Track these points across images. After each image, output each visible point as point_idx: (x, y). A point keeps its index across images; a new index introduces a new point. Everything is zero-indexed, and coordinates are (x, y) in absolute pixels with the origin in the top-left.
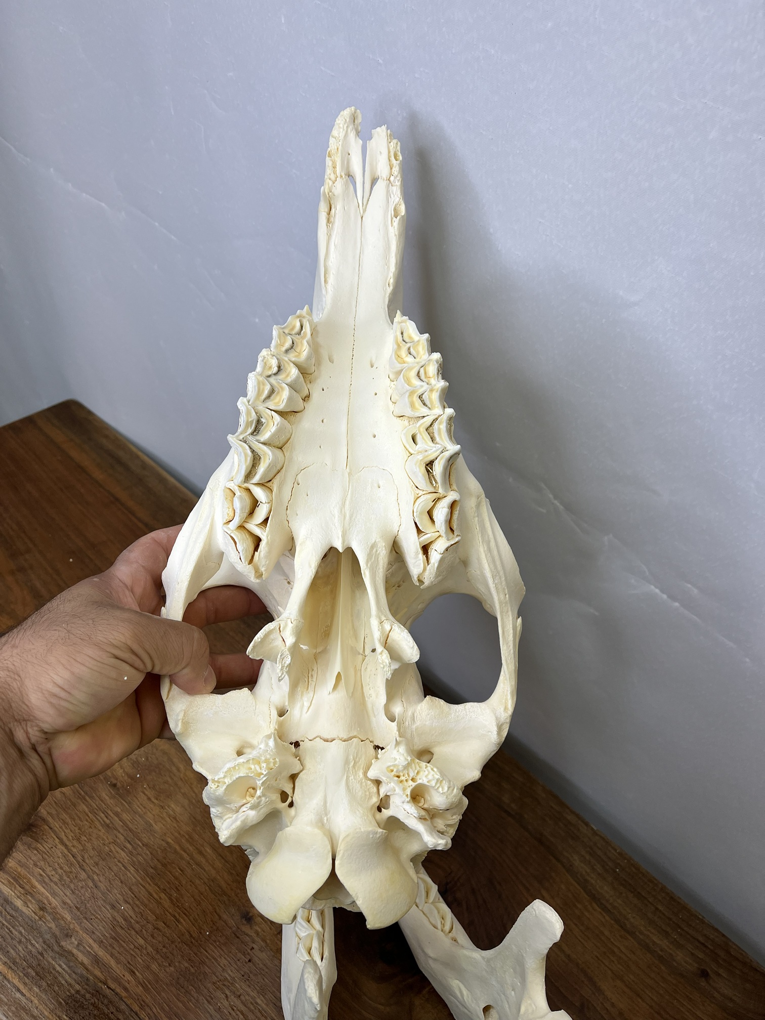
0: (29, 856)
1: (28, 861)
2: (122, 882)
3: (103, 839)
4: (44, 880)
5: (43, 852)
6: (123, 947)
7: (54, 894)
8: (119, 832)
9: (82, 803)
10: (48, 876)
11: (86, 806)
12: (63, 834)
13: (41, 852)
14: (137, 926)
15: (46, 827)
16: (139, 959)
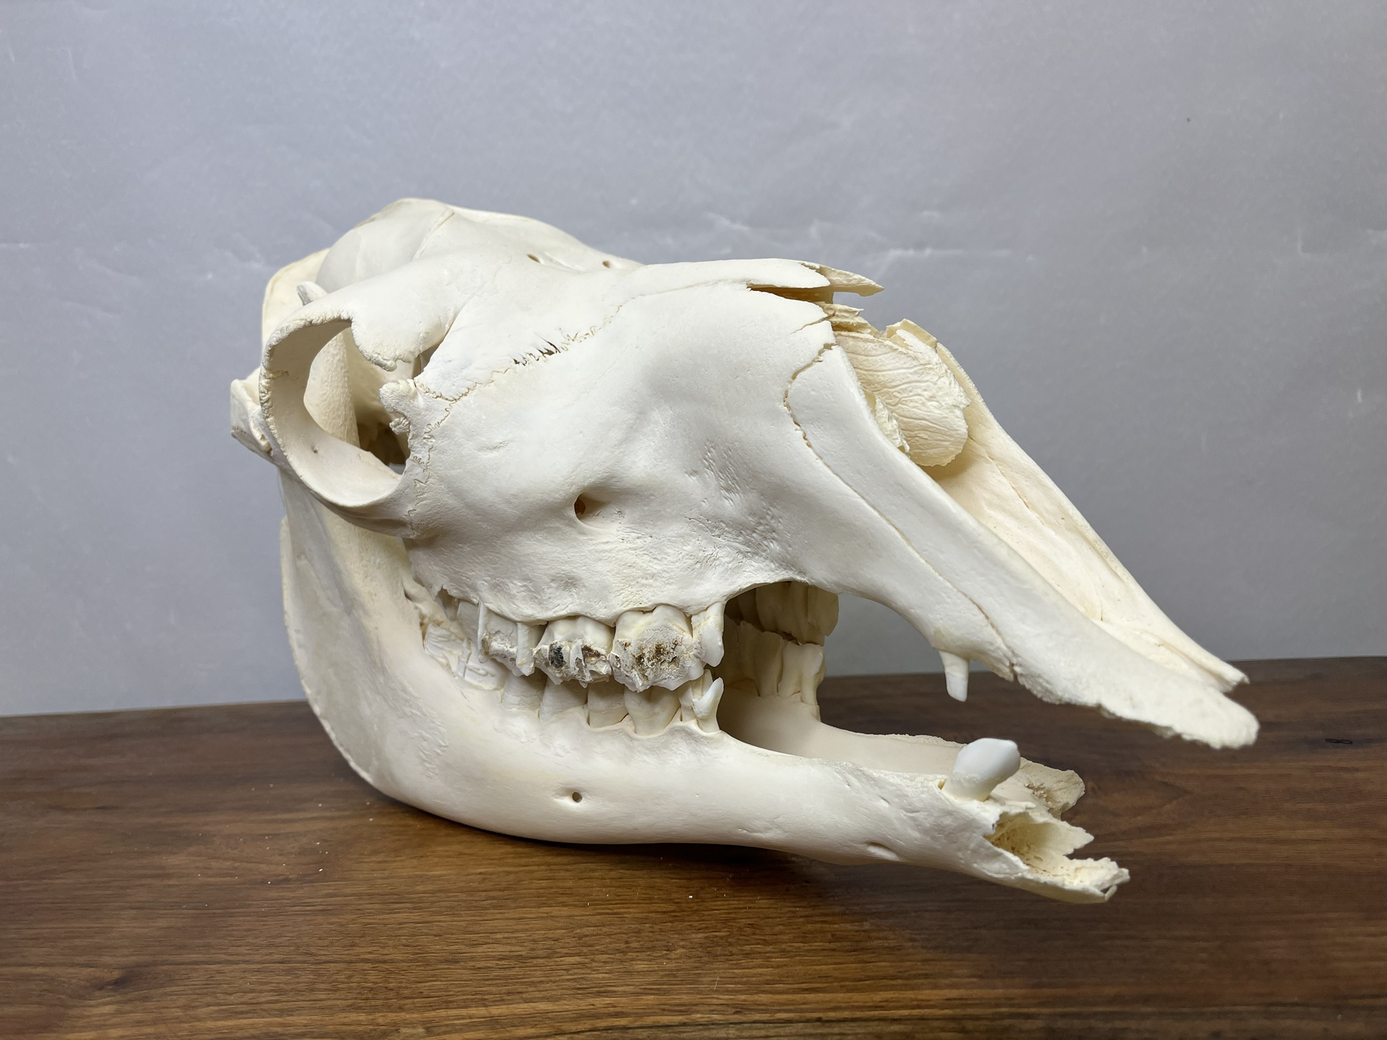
0: (156, 1008)
1: (161, 1013)
2: (435, 936)
3: (332, 924)
4: (236, 1013)
5: (192, 989)
6: (541, 982)
7: (282, 1012)
8: (361, 904)
9: (230, 918)
10: (242, 1003)
11: (241, 916)
12: (222, 956)
13: (187, 992)
14: (540, 953)
15: (166, 967)
16: (595, 976)
